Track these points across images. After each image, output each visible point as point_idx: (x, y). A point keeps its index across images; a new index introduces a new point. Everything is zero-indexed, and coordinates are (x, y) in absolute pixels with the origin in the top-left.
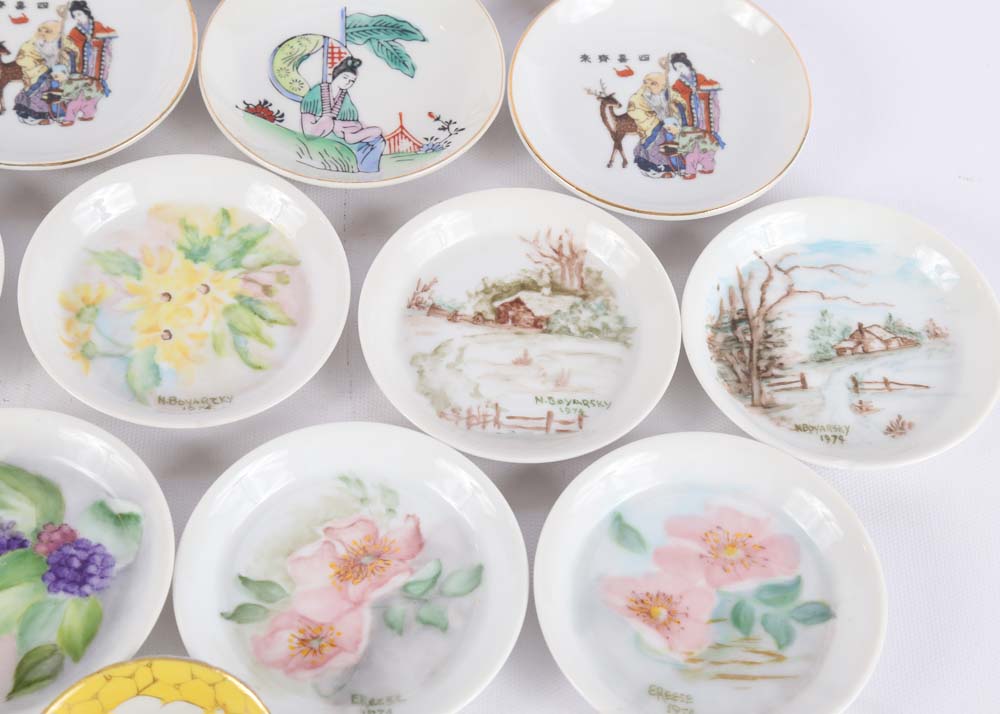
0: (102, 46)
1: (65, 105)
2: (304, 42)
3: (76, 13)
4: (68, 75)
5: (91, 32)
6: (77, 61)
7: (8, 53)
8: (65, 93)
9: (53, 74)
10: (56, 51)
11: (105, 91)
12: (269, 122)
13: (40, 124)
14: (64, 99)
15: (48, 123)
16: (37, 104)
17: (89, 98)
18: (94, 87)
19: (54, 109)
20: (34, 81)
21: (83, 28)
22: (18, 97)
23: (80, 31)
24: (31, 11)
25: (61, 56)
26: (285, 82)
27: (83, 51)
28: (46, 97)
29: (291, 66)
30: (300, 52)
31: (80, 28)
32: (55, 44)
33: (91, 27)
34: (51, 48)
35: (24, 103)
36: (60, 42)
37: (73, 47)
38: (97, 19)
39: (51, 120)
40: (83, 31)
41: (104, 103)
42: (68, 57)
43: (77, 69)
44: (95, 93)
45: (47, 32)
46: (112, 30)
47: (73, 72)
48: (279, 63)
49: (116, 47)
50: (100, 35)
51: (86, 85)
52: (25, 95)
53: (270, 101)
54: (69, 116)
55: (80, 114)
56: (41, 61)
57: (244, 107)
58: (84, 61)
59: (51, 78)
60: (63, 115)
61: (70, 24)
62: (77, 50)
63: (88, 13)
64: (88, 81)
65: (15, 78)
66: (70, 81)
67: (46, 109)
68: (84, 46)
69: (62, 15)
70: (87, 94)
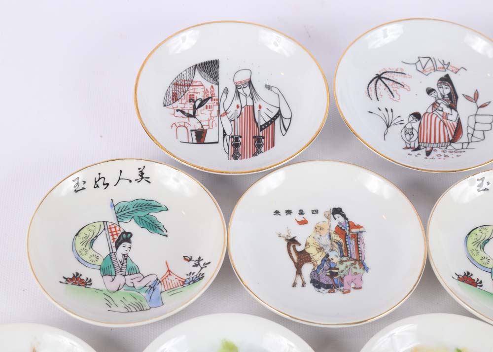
0: (357, 237)
1: (342, 279)
2: (484, 231)
3: (336, 216)
4: (339, 258)
5: (348, 228)
6: (343, 248)
7: (300, 245)
8: (340, 270)
9: (330, 258)
10: (329, 242)
11: (365, 268)
12: (473, 287)
13: (329, 292)
14: (340, 274)
15: (334, 292)
16: (325, 279)
17: (356, 274)
18: (357, 266)
19: (336, 282)
20: (319, 263)
21: (343, 226)
22: (311, 274)
23: (341, 228)
24: (308, 216)
25: (332, 245)
26: (478, 259)
27: (346, 242)
28: (328, 274)
29: (479, 247)
30: (482, 239)
31: (340, 226)
32: (327, 237)
33: (348, 225)
34: (325, 240)
35: (316, 278)
36: (330, 236)
37: (338, 239)
38: (350, 220)
39: (335, 290)
40: (343, 228)
41: (366, 276)
42: (337, 246)
43: (344, 254)
44: (359, 270)
45: (320, 229)
46: (362, 227)
47: (342, 256)
48: (471, 246)
49: (366, 238)
50: (354, 230)
51: (352, 264)
52: (315, 273)
53: (471, 272)
54: (346, 287)
55: (353, 285)
56: (320, 249)
57: (456, 277)
58: (347, 248)
59: (329, 260)
60: (342, 285)
61: (334, 224)
62: (341, 241)
63: (344, 216)
64: (353, 262)
65: (307, 261)
66: (341, 262)
67: (331, 283)
68: (345, 238)
69: (328, 217)
70: (354, 271)
